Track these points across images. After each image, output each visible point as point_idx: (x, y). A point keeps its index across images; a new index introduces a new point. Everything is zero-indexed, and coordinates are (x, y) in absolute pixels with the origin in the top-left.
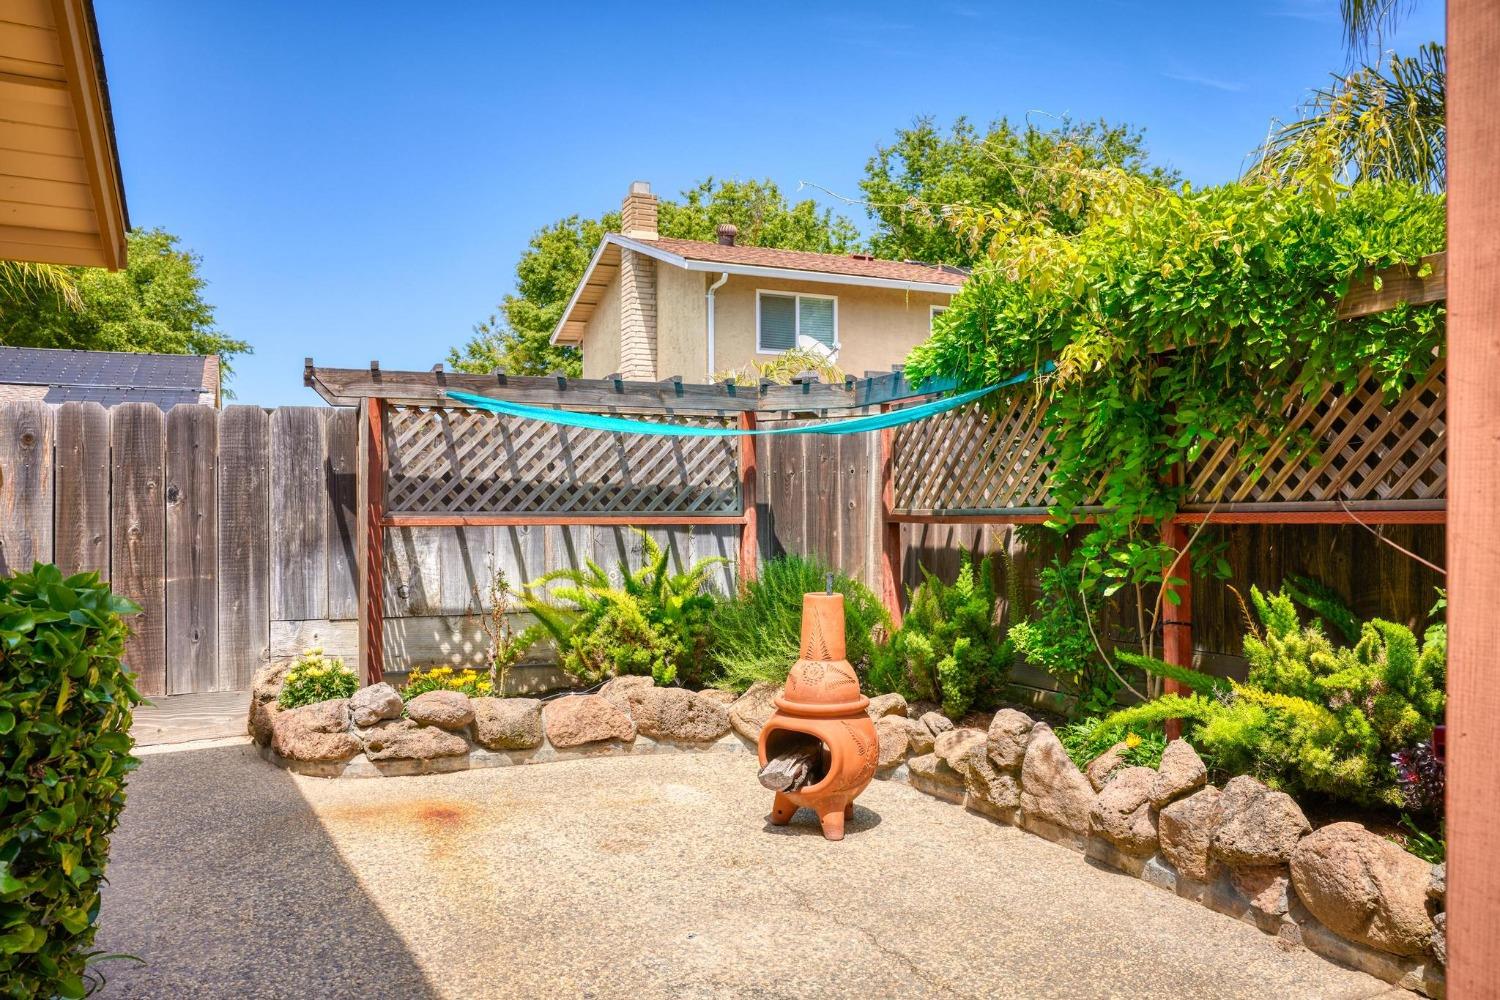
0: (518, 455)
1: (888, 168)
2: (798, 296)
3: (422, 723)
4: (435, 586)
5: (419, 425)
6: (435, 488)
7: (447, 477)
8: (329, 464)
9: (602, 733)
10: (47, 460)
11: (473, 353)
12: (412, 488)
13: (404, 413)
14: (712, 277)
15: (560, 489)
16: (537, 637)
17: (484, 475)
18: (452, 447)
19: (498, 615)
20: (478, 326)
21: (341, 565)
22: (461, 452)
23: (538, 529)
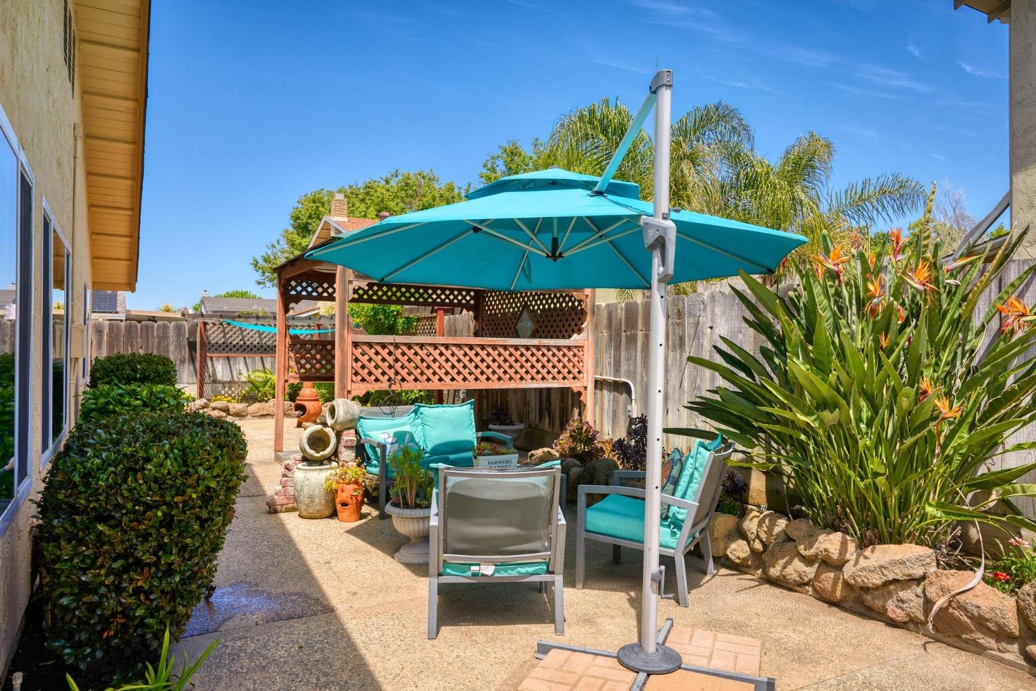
0: (245, 336)
1: (495, 166)
3: (214, 409)
4: (221, 374)
5: (216, 328)
6: (220, 346)
7: (224, 343)
8: (188, 339)
9: (265, 413)
10: (105, 337)
12: (213, 346)
13: (211, 325)
15: (258, 346)
16: (252, 390)
17: (235, 343)
18: (225, 334)
19: (239, 383)
21: (191, 368)
22: (228, 336)
23: (253, 358)
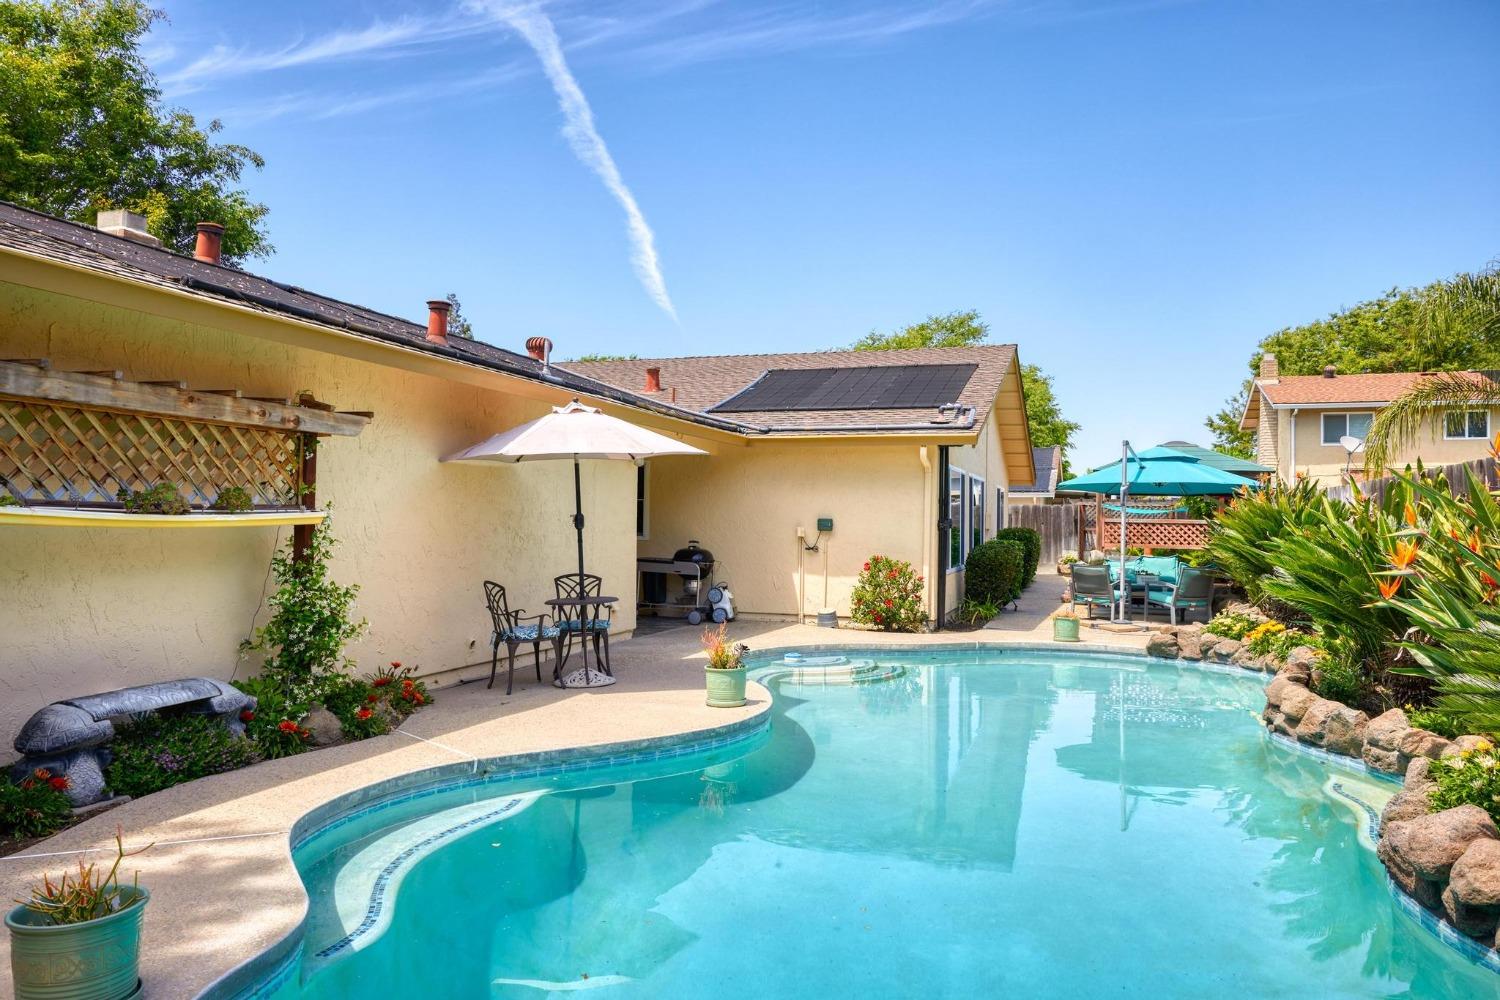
2: (1348, 414)
11: (1221, 418)
14: (1293, 410)
20: (1230, 399)
